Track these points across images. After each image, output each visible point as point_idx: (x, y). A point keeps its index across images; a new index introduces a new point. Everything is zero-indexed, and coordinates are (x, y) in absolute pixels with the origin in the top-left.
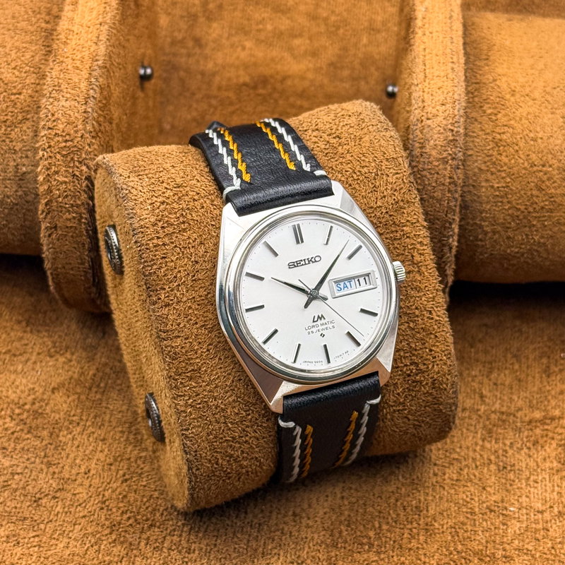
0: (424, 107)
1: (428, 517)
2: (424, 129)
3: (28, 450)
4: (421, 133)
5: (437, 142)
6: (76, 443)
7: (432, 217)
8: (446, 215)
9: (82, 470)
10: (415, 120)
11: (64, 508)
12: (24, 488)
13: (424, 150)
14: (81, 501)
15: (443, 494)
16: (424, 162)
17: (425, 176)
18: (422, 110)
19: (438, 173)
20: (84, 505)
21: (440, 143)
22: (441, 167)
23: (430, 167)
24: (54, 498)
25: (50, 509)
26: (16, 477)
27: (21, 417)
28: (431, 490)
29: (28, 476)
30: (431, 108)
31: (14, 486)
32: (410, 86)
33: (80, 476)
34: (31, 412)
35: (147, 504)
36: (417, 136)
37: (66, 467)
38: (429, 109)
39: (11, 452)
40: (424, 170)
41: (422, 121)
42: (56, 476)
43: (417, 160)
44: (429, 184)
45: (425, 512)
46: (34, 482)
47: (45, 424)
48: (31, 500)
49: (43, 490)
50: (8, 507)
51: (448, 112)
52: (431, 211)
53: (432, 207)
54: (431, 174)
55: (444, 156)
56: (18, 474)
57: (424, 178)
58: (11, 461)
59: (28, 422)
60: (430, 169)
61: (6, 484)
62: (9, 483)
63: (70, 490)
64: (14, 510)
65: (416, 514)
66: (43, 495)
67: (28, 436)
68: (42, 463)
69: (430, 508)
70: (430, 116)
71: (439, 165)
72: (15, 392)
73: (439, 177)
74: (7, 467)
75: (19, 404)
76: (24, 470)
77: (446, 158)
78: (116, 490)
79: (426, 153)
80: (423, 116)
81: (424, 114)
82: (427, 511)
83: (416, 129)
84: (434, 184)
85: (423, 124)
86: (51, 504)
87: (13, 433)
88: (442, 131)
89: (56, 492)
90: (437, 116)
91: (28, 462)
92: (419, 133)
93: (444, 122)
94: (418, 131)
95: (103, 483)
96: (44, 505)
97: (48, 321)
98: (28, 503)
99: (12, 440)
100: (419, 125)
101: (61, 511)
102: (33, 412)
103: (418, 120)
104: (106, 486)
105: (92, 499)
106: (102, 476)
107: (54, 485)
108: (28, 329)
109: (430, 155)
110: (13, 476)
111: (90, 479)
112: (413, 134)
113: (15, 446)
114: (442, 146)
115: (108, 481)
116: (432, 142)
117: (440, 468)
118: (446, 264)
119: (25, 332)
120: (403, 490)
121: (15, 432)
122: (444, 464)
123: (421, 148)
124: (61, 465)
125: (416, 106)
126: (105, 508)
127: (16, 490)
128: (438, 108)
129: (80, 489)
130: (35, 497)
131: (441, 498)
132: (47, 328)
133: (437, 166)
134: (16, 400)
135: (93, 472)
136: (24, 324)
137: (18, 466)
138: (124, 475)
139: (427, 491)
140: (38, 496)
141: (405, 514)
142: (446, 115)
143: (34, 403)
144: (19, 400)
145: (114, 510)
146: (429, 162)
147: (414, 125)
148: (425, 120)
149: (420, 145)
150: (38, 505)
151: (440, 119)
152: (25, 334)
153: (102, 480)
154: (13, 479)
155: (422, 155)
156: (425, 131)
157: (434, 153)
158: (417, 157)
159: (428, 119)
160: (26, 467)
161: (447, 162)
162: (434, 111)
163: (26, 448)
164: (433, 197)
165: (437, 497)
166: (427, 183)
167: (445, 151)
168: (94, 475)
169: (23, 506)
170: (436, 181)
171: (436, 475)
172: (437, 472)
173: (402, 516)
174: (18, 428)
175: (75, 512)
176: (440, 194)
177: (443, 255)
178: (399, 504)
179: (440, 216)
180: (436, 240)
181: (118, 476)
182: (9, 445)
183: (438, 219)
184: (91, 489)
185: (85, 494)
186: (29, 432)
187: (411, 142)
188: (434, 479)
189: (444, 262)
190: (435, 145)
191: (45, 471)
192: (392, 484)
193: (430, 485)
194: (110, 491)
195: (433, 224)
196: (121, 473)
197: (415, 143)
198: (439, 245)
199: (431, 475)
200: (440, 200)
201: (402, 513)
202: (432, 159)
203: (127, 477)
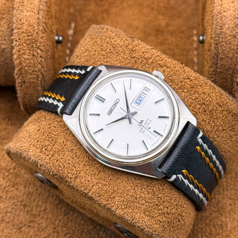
0: (222, 4)
1: (227, 231)
2: (222, 18)
3: (13, 198)
4: (221, 20)
5: (230, 25)
6: (39, 192)
7: (227, 68)
8: (235, 67)
9: (43, 209)
10: (217, 12)
11: (34, 233)
12: (13, 221)
13: (222, 31)
14: (43, 227)
15: (235, 217)
16: (222, 37)
17: (223, 45)
18: (221, 6)
19: (230, 43)
20: (45, 230)
21: (232, 26)
22: (232, 40)
23: (225, 40)
24: (29, 226)
25: (27, 233)
26: (8, 214)
27: (8, 178)
28: (228, 214)
29: (14, 214)
30: (226, 5)
31: (7, 220)
33: (41, 213)
34: (14, 174)
35: (78, 229)
36: (218, 22)
37: (34, 207)
38: (225, 6)
39: (5, 199)
40: (222, 42)
41: (221, 13)
42: (29, 213)
43: (219, 36)
44: (225, 50)
45: (225, 228)
46: (18, 217)
47: (22, 181)
48: (16, 228)
49: (23, 222)
50: (5, 233)
51: (235, 7)
52: (227, 65)
53: (227, 63)
54: (226, 44)
55: (234, 33)
56: (9, 212)
57: (222, 46)
58: (5, 204)
59: (12, 180)
60: (226, 41)
61: (3, 219)
62: (5, 218)
63: (37, 221)
64: (8, 235)
65: (220, 230)
66: (23, 225)
67: (13, 189)
68: (21, 205)
69: (228, 226)
70: (226, 10)
71: (231, 38)
72: (4, 162)
73: (231, 45)
74: (3, 209)
75: (7, 169)
76: (12, 210)
77: (235, 34)
78: (61, 220)
79: (223, 32)
80: (221, 10)
81: (222, 9)
82: (227, 227)
83: (218, 18)
84: (228, 50)
85: (221, 15)
86: (28, 230)
87: (5, 188)
88: (232, 19)
89: (30, 223)
90: (230, 9)
91: (14, 205)
92: (220, 21)
93: (234, 13)
94: (219, 19)
95: (54, 216)
96: (24, 231)
97: (20, 118)
98: (15, 230)
99: (5, 192)
100: (219, 16)
101: (33, 234)
102: (15, 174)
103: (219, 13)
104: (56, 218)
105: (49, 226)
106: (53, 212)
107: (28, 219)
108: (9, 123)
109: (226, 33)
110: (7, 214)
111: (47, 214)
112: (216, 21)
113: (6, 195)
114: (232, 28)
115: (57, 215)
116: (227, 26)
117: (233, 200)
118: (235, 92)
119: (8, 125)
120: (213, 215)
121: (6, 186)
122: (235, 198)
123: (221, 29)
124: (31, 206)
125: (217, 4)
126: (56, 232)
127: (8, 223)
128: (230, 4)
129: (42, 221)
130: (19, 226)
131: (234, 219)
132: (20, 122)
133: (230, 39)
134: (5, 168)
135: (48, 210)
136: (7, 120)
137: (8, 207)
138: (65, 211)
139: (226, 215)
140: (20, 225)
141: (215, 229)
142: (235, 9)
143: (14, 169)
144: (7, 167)
145: (61, 233)
146: (225, 37)
147: (216, 16)
148: (223, 12)
149: (220, 28)
150: (21, 231)
151: (231, 11)
152: (8, 126)
153: (53, 215)
154: (7, 215)
155: (221, 33)
156: (223, 19)
157: (228, 32)
158: (219, 35)
159: (224, 12)
160: (13, 208)
161: (235, 37)
162: (228, 7)
163: (12, 196)
164: (227, 57)
165: (232, 219)
166: (224, 49)
167: (234, 31)
168: (49, 211)
169: (13, 232)
170: (229, 48)
171: (230, 205)
172: (231, 203)
173: (213, 231)
174: (8, 184)
175: (41, 235)
176: (231, 55)
177: (233, 88)
178: (211, 223)
179: (232, 67)
180: (229, 80)
181: (62, 212)
182: (3, 195)
183: (231, 69)
184: (48, 220)
185: (45, 224)
186: (13, 186)
187: (215, 26)
188: (230, 208)
189: (234, 91)
190: (229, 27)
191: (23, 210)
192: (207, 211)
193: (228, 211)
194: (58, 221)
195: (228, 71)
196: (63, 209)
197: (217, 26)
198: (231, 82)
199: (228, 205)
200: (231, 59)
201: (213, 229)
202: (227, 35)
203: (67, 212)
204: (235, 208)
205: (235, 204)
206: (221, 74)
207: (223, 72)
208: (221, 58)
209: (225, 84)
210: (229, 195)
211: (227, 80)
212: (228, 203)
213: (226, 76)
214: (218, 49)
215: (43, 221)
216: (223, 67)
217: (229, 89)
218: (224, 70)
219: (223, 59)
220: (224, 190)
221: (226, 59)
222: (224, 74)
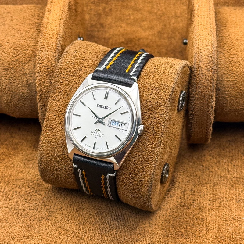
0: (199, 47)
1: (207, 223)
2: (199, 57)
3: (36, 200)
4: (198, 58)
5: (205, 62)
6: (56, 196)
7: (204, 94)
8: (210, 93)
9: (59, 208)
11: (52, 224)
12: (35, 216)
13: (199, 66)
14: (59, 220)
15: (213, 213)
16: (200, 71)
18: (198, 49)
19: (206, 75)
20: (60, 222)
22: (207, 72)
23: (202, 73)
24: (47, 219)
25: (46, 224)
27: (32, 186)
28: (208, 211)
29: (36, 211)
30: (202, 48)
31: (30, 215)
32: (193, 39)
33: (58, 210)
34: (37, 184)
36: (196, 60)
37: (52, 207)
38: (201, 48)
39: (28, 201)
40: (200, 74)
41: (198, 53)
42: (48, 210)
43: (197, 70)
44: (202, 80)
46: (39, 213)
47: (42, 189)
48: (37, 221)
49: (42, 216)
51: (209, 49)
52: (203, 92)
53: (203, 90)
54: (203, 75)
55: (208, 68)
56: (32, 210)
57: (200, 78)
58: (29, 204)
59: (35, 188)
62: (28, 214)
63: (54, 216)
65: (201, 222)
66: (42, 218)
67: (36, 194)
68: (42, 205)
69: (207, 219)
70: (202, 51)
71: (206, 72)
72: (29, 176)
73: (206, 77)
74: (27, 207)
75: (31, 181)
76: (34, 208)
77: (209, 68)
78: (73, 215)
81: (199, 50)
84: (204, 80)
85: (199, 55)
86: (46, 222)
87: (29, 193)
88: (207, 57)
89: (48, 217)
90: (205, 51)
91: (36, 205)
93: (208, 53)
94: (196, 58)
96: (43, 222)
99: (29, 196)
100: (197, 55)
101: (50, 225)
103: (196, 53)
104: (69, 214)
105: (63, 219)
106: (67, 210)
107: (47, 214)
108: (34, 149)
110: (30, 211)
111: (62, 211)
112: (194, 59)
113: (30, 198)
114: (207, 64)
115: (70, 212)
116: (203, 62)
117: (212, 202)
119: (33, 151)
120: (196, 211)
122: (213, 200)
124: (50, 206)
125: (195, 47)
126: (69, 223)
127: (31, 217)
128: (205, 47)
133: (205, 72)
134: (30, 179)
136: (32, 147)
137: (32, 206)
139: (206, 212)
140: (40, 219)
143: (37, 180)
146: (202, 71)
147: (195, 55)
148: (199, 53)
149: (198, 64)
153: (67, 212)
155: (198, 68)
156: (199, 58)
157: (204, 67)
161: (209, 70)
162: (203, 49)
165: (211, 214)
167: (208, 66)
168: (64, 209)
170: (205, 79)
171: (210, 205)
172: (210, 203)
173: (196, 223)
174: (31, 191)
175: (56, 225)
176: (207, 84)
177: (209, 111)
178: (194, 217)
179: (207, 93)
180: (206, 104)
181: (74, 210)
182: (28, 198)
183: (206, 95)
184: (63, 215)
185: (60, 218)
186: (36, 192)
187: (194, 62)
188: (209, 207)
189: (210, 113)
190: (204, 63)
191: (43, 208)
192: (191, 209)
193: (208, 209)
194: (71, 216)
195: (204, 97)
196: (75, 208)
197: (196, 63)
198: (207, 106)
199: (208, 205)
200: (207, 87)
201: (196, 221)
202: (203, 69)
203: (78, 210)
204: (213, 207)
205: (213, 204)
206: (199, 99)
207: (201, 98)
208: (199, 86)
209: (202, 108)
210: (208, 198)
211: (204, 104)
212: (208, 203)
213: (203, 101)
214: (197, 79)
215: (59, 216)
216: (201, 94)
217: (206, 111)
218: (201, 96)
219: (200, 87)
220: (204, 195)
221: (203, 87)
222: (202, 99)
